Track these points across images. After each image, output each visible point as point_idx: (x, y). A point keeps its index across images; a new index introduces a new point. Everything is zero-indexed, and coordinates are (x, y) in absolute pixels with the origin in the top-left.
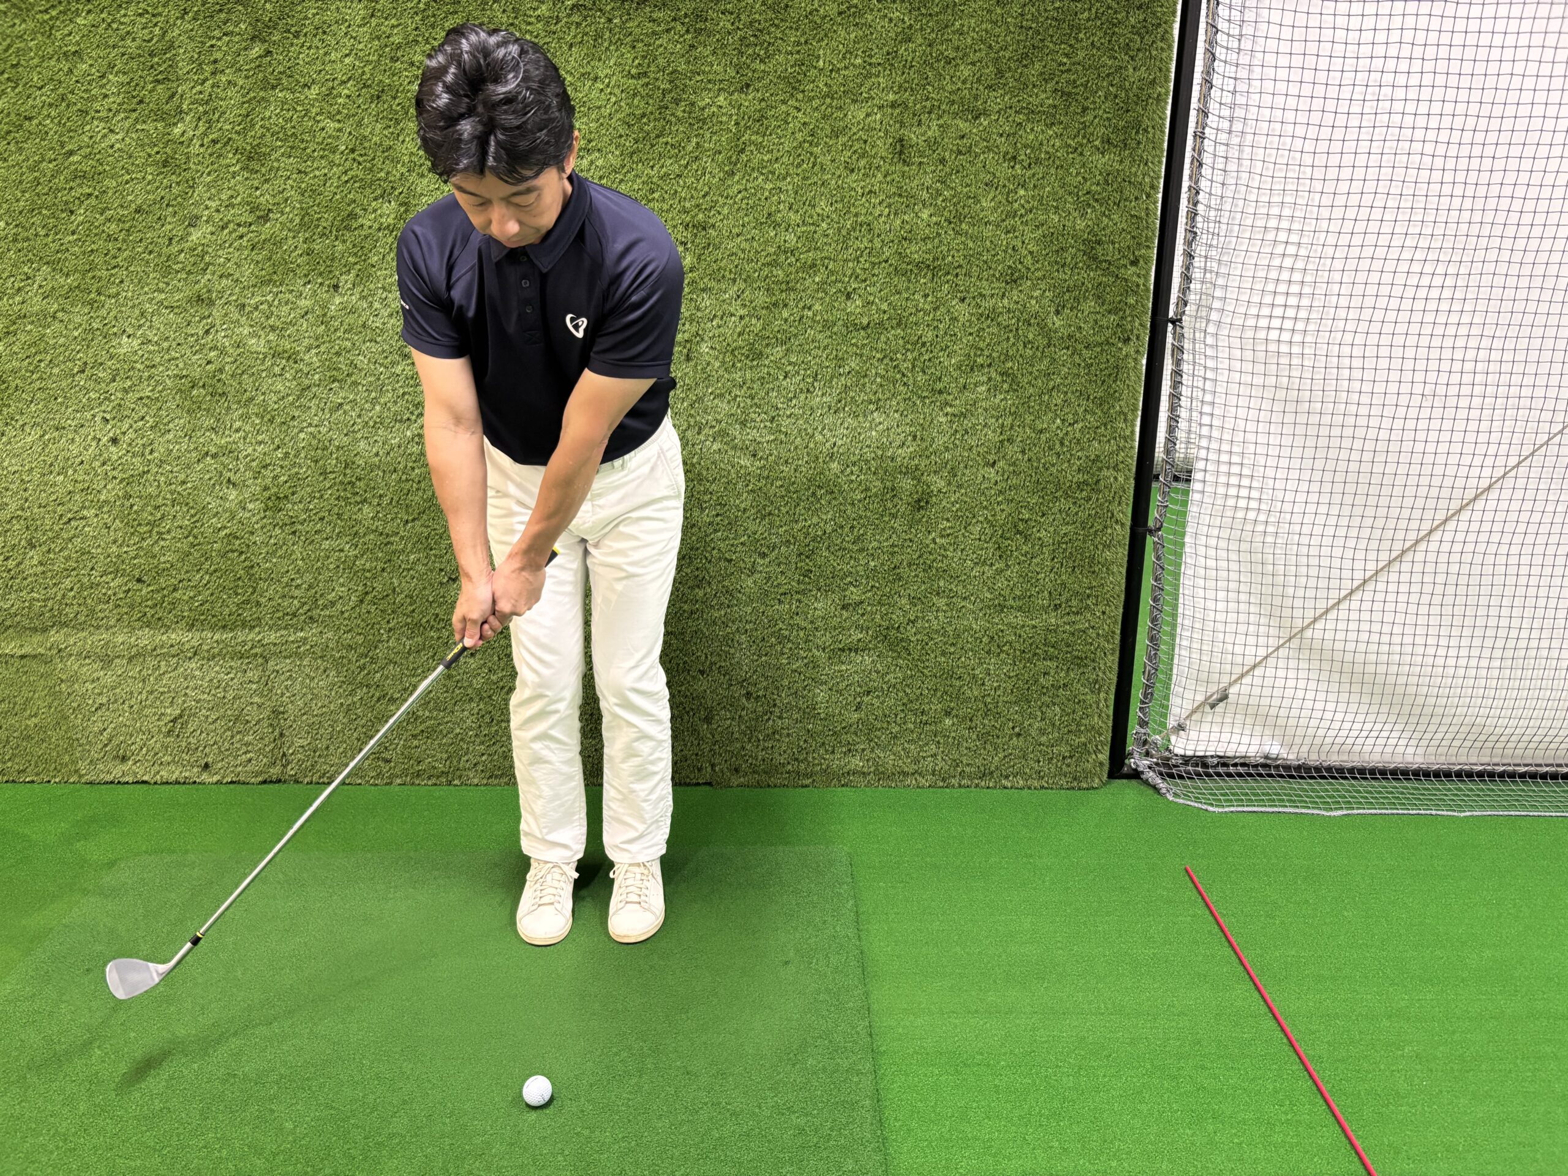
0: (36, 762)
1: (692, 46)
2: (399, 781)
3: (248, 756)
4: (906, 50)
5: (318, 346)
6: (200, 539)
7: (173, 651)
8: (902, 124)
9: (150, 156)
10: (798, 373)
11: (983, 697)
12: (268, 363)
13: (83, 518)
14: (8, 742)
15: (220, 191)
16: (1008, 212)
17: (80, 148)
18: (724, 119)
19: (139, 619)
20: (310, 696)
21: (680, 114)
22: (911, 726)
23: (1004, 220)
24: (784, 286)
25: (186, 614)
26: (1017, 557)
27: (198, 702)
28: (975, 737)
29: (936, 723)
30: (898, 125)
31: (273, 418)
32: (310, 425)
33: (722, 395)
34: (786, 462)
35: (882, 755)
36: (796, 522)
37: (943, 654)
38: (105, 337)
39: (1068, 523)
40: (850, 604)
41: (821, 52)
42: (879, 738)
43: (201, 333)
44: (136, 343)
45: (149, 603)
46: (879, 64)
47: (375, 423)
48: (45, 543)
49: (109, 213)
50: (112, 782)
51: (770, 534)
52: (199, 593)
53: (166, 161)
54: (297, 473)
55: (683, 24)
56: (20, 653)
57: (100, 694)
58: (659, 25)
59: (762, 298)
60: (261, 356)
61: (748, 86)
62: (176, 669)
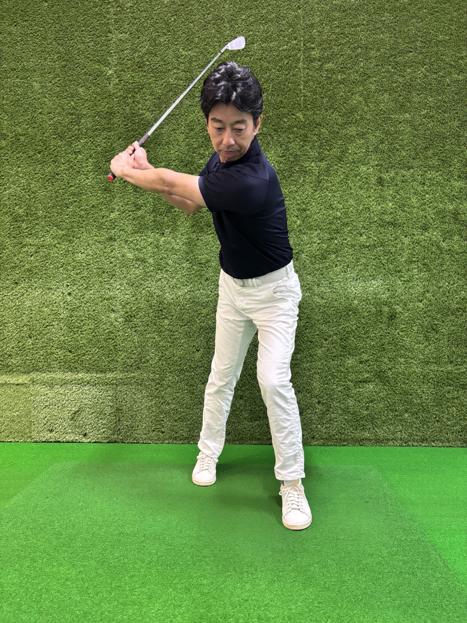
0: (14, 433)
1: (303, 146)
2: (167, 442)
3: (103, 430)
4: (382, 146)
5: (153, 257)
6: (98, 334)
7: (79, 382)
8: (381, 172)
9: (100, 187)
10: (341, 264)
11: (422, 403)
12: (134, 262)
13: (53, 325)
14: (4, 423)
15: (124, 199)
16: (422, 203)
17: (75, 184)
18: (314, 171)
19: (67, 368)
20: (133, 402)
21: (298, 170)
22: (390, 417)
23: (420, 206)
24: (336, 231)
25: (86, 366)
26: (433, 340)
27: (86, 405)
28: (418, 422)
29: (401, 416)
30: (379, 172)
31: (133, 284)
32: (147, 287)
33: (310, 274)
34: (336, 300)
35: (378, 431)
36: (340, 325)
37: (404, 383)
38: (73, 254)
39: (453, 326)
40: (363, 361)
41: (350, 148)
42: (376, 423)
43: (109, 251)
44: (84, 256)
45: (73, 361)
46: (372, 151)
47: (173, 286)
48: (35, 335)
49: (82, 208)
50: (45, 442)
51: (329, 331)
52: (94, 357)
53: (106, 189)
54: (140, 306)
55: (299, 139)
56: (16, 382)
57: (46, 401)
58: (291, 139)
59: (327, 236)
60: (131, 260)
61: (323, 160)
62: (79, 390)
